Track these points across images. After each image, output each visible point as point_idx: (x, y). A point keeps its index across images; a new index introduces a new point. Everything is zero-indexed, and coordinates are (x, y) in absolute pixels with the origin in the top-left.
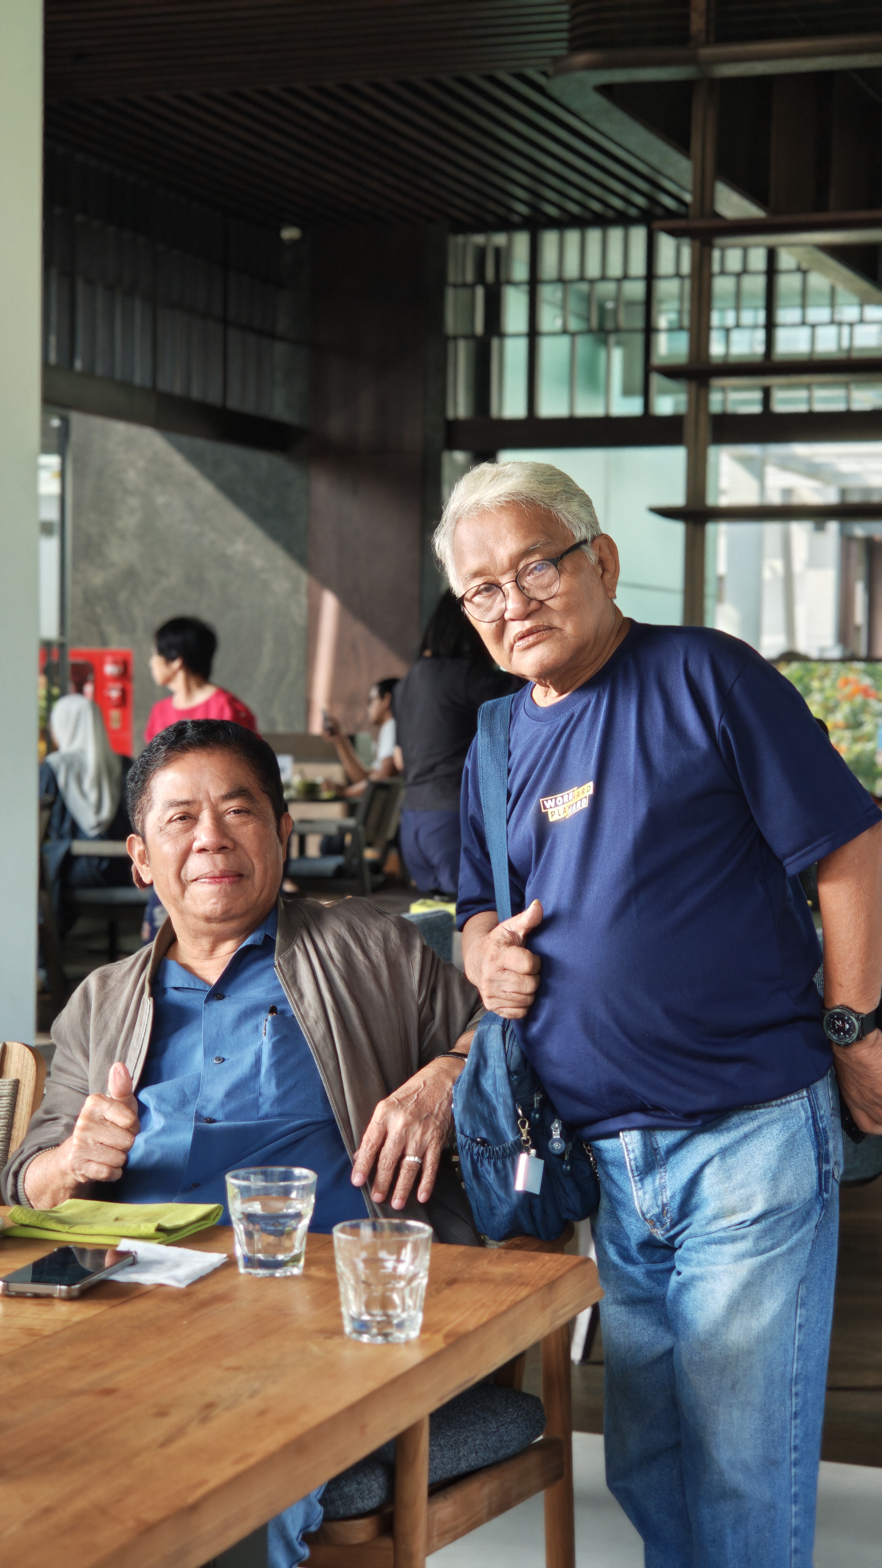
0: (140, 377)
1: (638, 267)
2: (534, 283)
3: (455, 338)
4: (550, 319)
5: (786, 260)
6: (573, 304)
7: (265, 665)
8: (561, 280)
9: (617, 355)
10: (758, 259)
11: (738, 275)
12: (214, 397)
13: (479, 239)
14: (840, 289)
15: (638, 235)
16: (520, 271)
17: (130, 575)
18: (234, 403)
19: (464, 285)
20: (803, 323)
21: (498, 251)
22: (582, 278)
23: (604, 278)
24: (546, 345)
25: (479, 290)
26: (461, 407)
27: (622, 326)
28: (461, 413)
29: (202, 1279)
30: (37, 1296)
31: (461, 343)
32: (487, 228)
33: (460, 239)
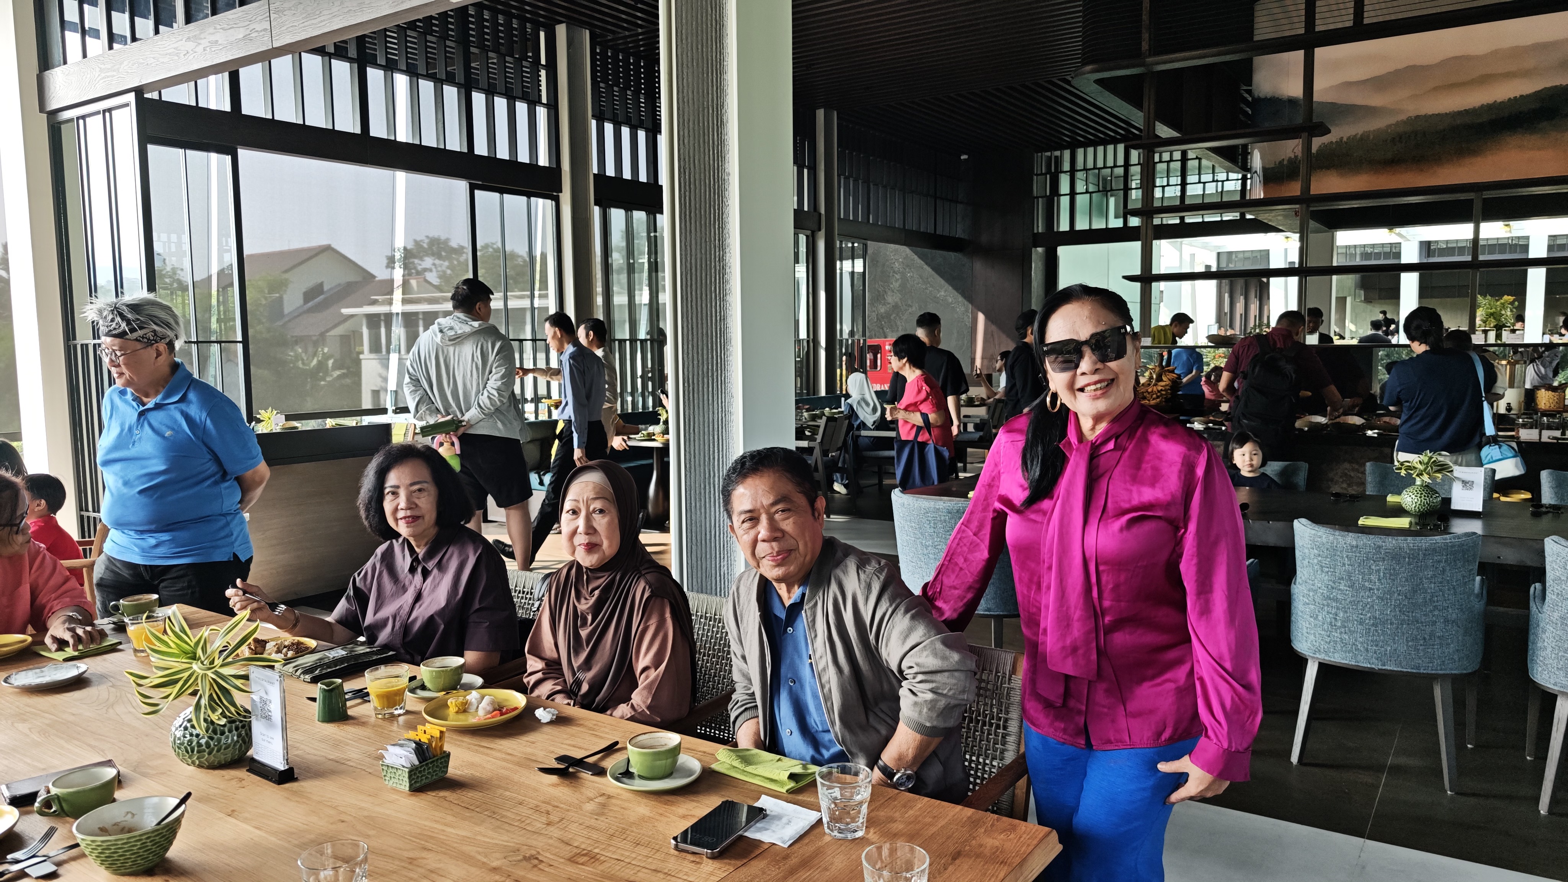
0: (898, 224)
1: (1121, 161)
2: (1073, 172)
3: (1037, 198)
4: (1080, 187)
5: (1191, 155)
6: (1091, 179)
8: (1085, 169)
9: (1112, 201)
10: (1177, 155)
11: (1168, 162)
12: (931, 230)
13: (1049, 154)
14: (1216, 165)
15: (1121, 148)
16: (1066, 166)
17: (896, 307)
18: (939, 232)
20: (1200, 182)
21: (1056, 157)
22: (1095, 168)
23: (1105, 167)
24: (1079, 198)
25: (1048, 176)
26: (1040, 228)
27: (1114, 188)
28: (1040, 231)
29: (800, 839)
30: (693, 855)
31: (1040, 199)
32: (1052, 149)
33: (1040, 154)
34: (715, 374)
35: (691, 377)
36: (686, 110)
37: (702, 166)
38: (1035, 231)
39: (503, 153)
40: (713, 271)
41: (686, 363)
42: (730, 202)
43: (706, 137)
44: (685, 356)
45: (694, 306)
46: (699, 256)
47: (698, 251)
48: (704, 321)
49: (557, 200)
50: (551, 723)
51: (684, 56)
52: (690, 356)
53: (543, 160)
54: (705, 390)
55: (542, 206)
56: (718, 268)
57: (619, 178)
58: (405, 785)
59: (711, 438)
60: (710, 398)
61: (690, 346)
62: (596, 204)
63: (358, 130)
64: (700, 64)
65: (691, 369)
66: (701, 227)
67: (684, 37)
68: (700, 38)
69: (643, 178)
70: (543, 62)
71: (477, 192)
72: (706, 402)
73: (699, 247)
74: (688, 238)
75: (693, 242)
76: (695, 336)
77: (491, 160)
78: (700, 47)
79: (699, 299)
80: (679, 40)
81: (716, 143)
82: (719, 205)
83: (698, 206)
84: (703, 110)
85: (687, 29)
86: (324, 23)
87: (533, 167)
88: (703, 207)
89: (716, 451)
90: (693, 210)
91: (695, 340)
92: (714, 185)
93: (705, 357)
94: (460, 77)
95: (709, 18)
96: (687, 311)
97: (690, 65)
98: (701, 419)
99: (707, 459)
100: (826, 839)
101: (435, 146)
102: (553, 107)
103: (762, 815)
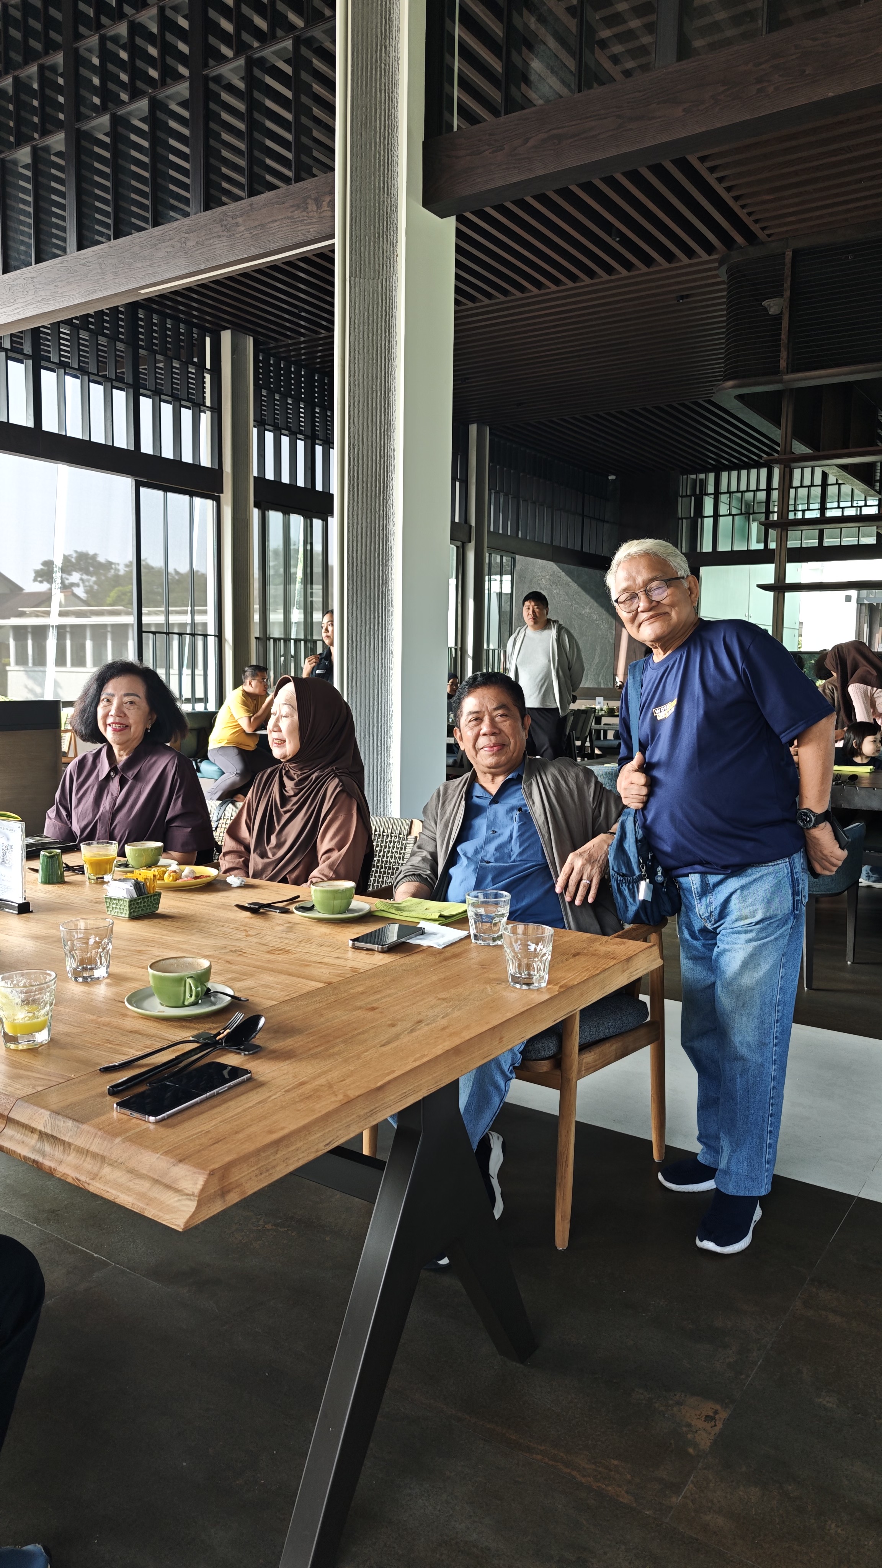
0: (546, 540)
1: (763, 485)
2: (717, 494)
3: (682, 519)
4: (723, 509)
5: (831, 479)
6: (734, 503)
7: (597, 660)
8: (729, 492)
9: (754, 524)
10: (818, 480)
11: (809, 487)
12: (577, 548)
13: (694, 476)
15: (764, 472)
16: (711, 489)
19: (687, 496)
20: (839, 507)
21: (701, 480)
22: (738, 491)
23: (748, 491)
24: (721, 520)
25: (693, 498)
27: (756, 511)
29: (452, 944)
30: (367, 950)
31: (684, 521)
32: (697, 472)
33: (685, 477)
34: (376, 633)
35: (354, 635)
36: (357, 392)
37: (370, 444)
39: (168, 453)
40: (377, 538)
41: (351, 622)
42: (394, 476)
43: (374, 417)
44: (350, 615)
45: (359, 571)
46: (364, 524)
47: (364, 520)
48: (368, 585)
49: (218, 500)
50: (240, 887)
51: (357, 343)
52: (354, 615)
53: (206, 461)
54: (367, 647)
55: (204, 507)
56: (381, 536)
57: (277, 483)
58: (126, 913)
59: (371, 691)
60: (372, 655)
61: (354, 607)
62: (255, 506)
63: (31, 424)
64: (371, 351)
65: (354, 628)
66: (367, 499)
67: (357, 326)
68: (370, 327)
69: (301, 483)
70: (208, 366)
71: (143, 490)
72: (367, 659)
73: (365, 516)
74: (355, 508)
75: (360, 512)
76: (359, 598)
77: (157, 460)
78: (370, 335)
79: (363, 564)
80: (352, 329)
81: (383, 423)
82: (384, 478)
83: (365, 479)
84: (372, 393)
85: (359, 319)
86: (17, 311)
87: (196, 467)
88: (369, 480)
89: (376, 704)
90: (360, 484)
91: (359, 601)
92: (380, 461)
93: (368, 617)
94: (129, 378)
95: (380, 309)
96: (353, 574)
97: (361, 352)
98: (363, 674)
99: (367, 710)
100: (473, 945)
101: (103, 442)
102: (216, 410)
103: (422, 932)
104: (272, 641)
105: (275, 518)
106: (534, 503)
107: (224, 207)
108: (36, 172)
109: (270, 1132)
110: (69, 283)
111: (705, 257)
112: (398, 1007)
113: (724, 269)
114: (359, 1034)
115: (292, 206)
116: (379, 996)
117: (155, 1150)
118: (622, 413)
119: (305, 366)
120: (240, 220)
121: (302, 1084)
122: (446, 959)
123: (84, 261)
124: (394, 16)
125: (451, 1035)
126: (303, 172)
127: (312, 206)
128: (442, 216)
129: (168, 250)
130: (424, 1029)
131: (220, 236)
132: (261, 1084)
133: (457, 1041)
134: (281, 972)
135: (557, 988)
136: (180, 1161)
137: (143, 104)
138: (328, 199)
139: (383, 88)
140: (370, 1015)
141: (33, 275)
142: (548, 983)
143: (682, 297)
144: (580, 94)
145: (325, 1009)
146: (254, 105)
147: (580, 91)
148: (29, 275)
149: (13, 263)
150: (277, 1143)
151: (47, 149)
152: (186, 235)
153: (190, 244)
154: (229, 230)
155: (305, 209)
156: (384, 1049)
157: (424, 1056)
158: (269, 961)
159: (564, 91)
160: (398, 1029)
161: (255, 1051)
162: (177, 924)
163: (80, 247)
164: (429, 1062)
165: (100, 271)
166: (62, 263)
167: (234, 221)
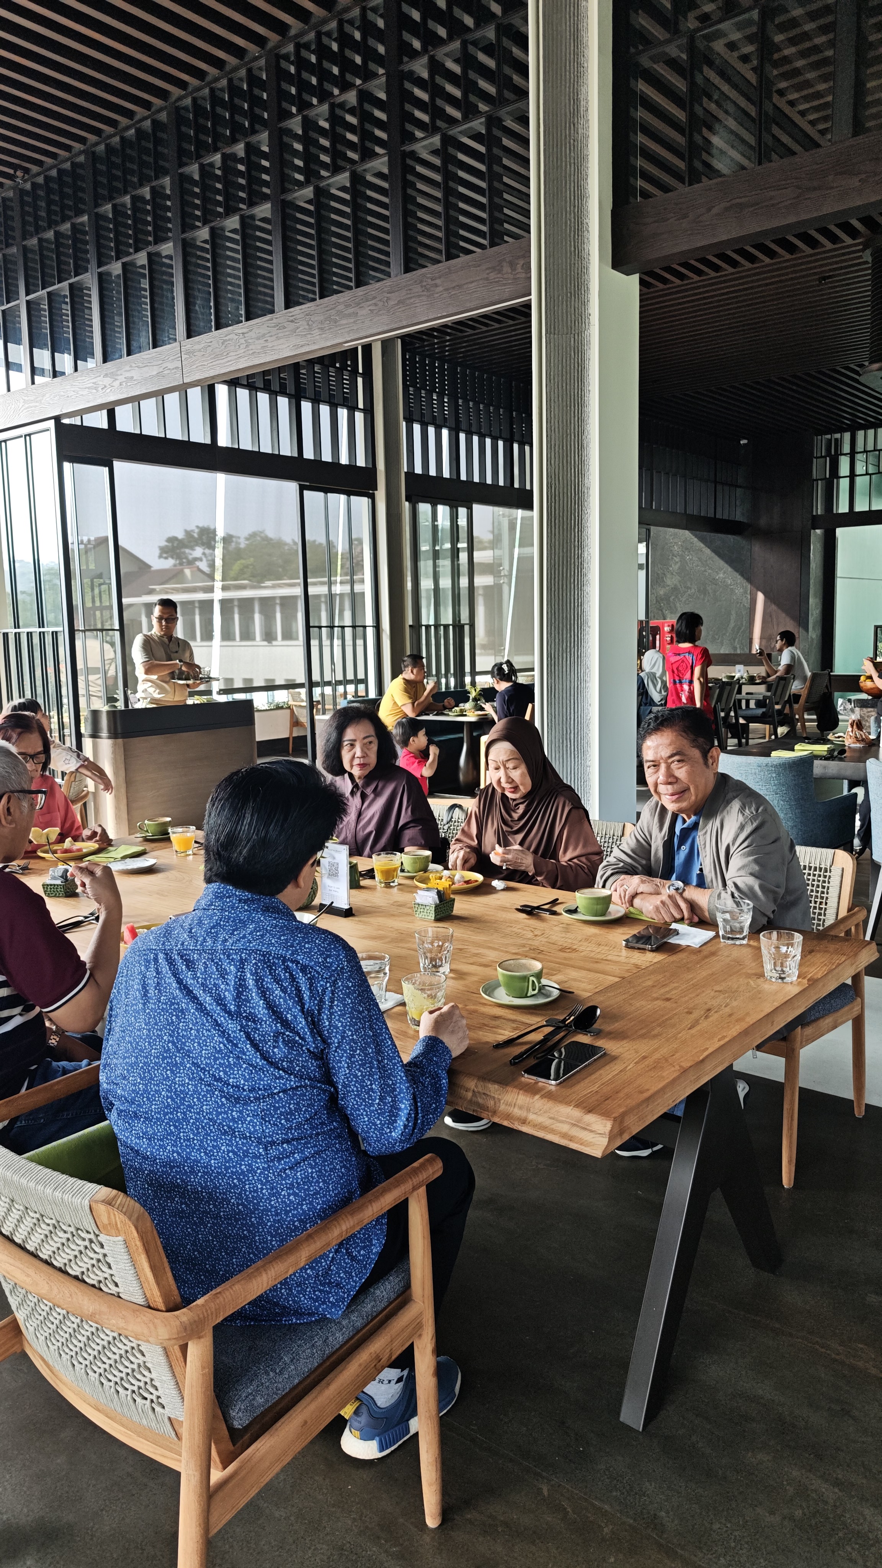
0: (679, 509)
2: (853, 454)
3: (817, 480)
4: (860, 468)
6: (871, 461)
7: (732, 625)
8: (865, 451)
12: (711, 514)
13: (829, 436)
17: (675, 589)
18: (719, 516)
21: (836, 440)
22: (875, 450)
24: (858, 480)
25: (828, 459)
26: (819, 510)
28: (819, 513)
29: (705, 944)
30: (639, 949)
31: (820, 482)
32: (832, 432)
33: (819, 437)
34: (572, 650)
35: (553, 652)
36: (553, 436)
37: (565, 482)
38: (814, 513)
39: (327, 457)
40: (573, 566)
42: (589, 511)
43: (569, 458)
46: (561, 554)
47: (561, 550)
48: (565, 608)
49: (372, 497)
50: (503, 890)
51: (552, 393)
53: (361, 462)
54: (565, 663)
55: (361, 503)
57: (425, 475)
58: (432, 916)
59: (568, 702)
60: (568, 670)
61: (553, 628)
62: (406, 500)
63: (208, 441)
64: (565, 399)
65: (554, 646)
66: (563, 531)
67: (552, 377)
68: (564, 378)
69: (446, 474)
70: (361, 371)
71: (306, 492)
72: (565, 673)
73: (562, 547)
74: (553, 540)
75: (557, 543)
76: (557, 620)
77: (317, 463)
78: (564, 385)
80: (548, 380)
81: (577, 463)
82: (579, 513)
83: (561, 514)
84: (567, 437)
85: (554, 371)
86: (230, 363)
87: (352, 468)
88: (565, 514)
89: (572, 713)
90: (557, 518)
91: (558, 623)
92: (575, 497)
93: (565, 636)
94: (291, 389)
95: (572, 361)
96: (551, 599)
97: (556, 400)
98: (560, 686)
99: (565, 719)
100: (722, 945)
101: (270, 452)
102: (369, 412)
103: (676, 932)
104: (424, 628)
105: (424, 508)
106: (667, 474)
107: (424, 270)
108: (244, 236)
109: (641, 1092)
110: (278, 338)
111: (849, 241)
112: (687, 998)
113: (868, 252)
114: (667, 1020)
115: (487, 269)
116: (667, 989)
117: (568, 1103)
118: (758, 383)
119: (448, 362)
120: (438, 281)
121: (644, 1058)
122: (706, 957)
123: (291, 318)
124: (582, 97)
125: (738, 1020)
126: (496, 238)
127: (507, 269)
128: (628, 274)
129: (370, 308)
130: (714, 1017)
131: (419, 296)
132: (614, 1058)
133: (743, 1026)
134: (581, 968)
135: (805, 981)
136: (590, 1112)
137: (344, 178)
138: (521, 262)
139: (572, 161)
140: (668, 1004)
141: (245, 330)
142: (799, 977)
143: (824, 278)
144: (760, 167)
145: (631, 999)
146: (449, 176)
147: (760, 164)
148: (240, 331)
149: (223, 321)
150: (648, 1099)
151: (253, 217)
152: (389, 295)
153: (391, 303)
154: (428, 290)
155: (500, 272)
156: (693, 1031)
157: (724, 1037)
158: (565, 959)
159: (745, 162)
160: (695, 1015)
161: (598, 1034)
162: (474, 925)
163: (287, 306)
164: (729, 1041)
165: (307, 327)
166: (272, 319)
167: (434, 282)
